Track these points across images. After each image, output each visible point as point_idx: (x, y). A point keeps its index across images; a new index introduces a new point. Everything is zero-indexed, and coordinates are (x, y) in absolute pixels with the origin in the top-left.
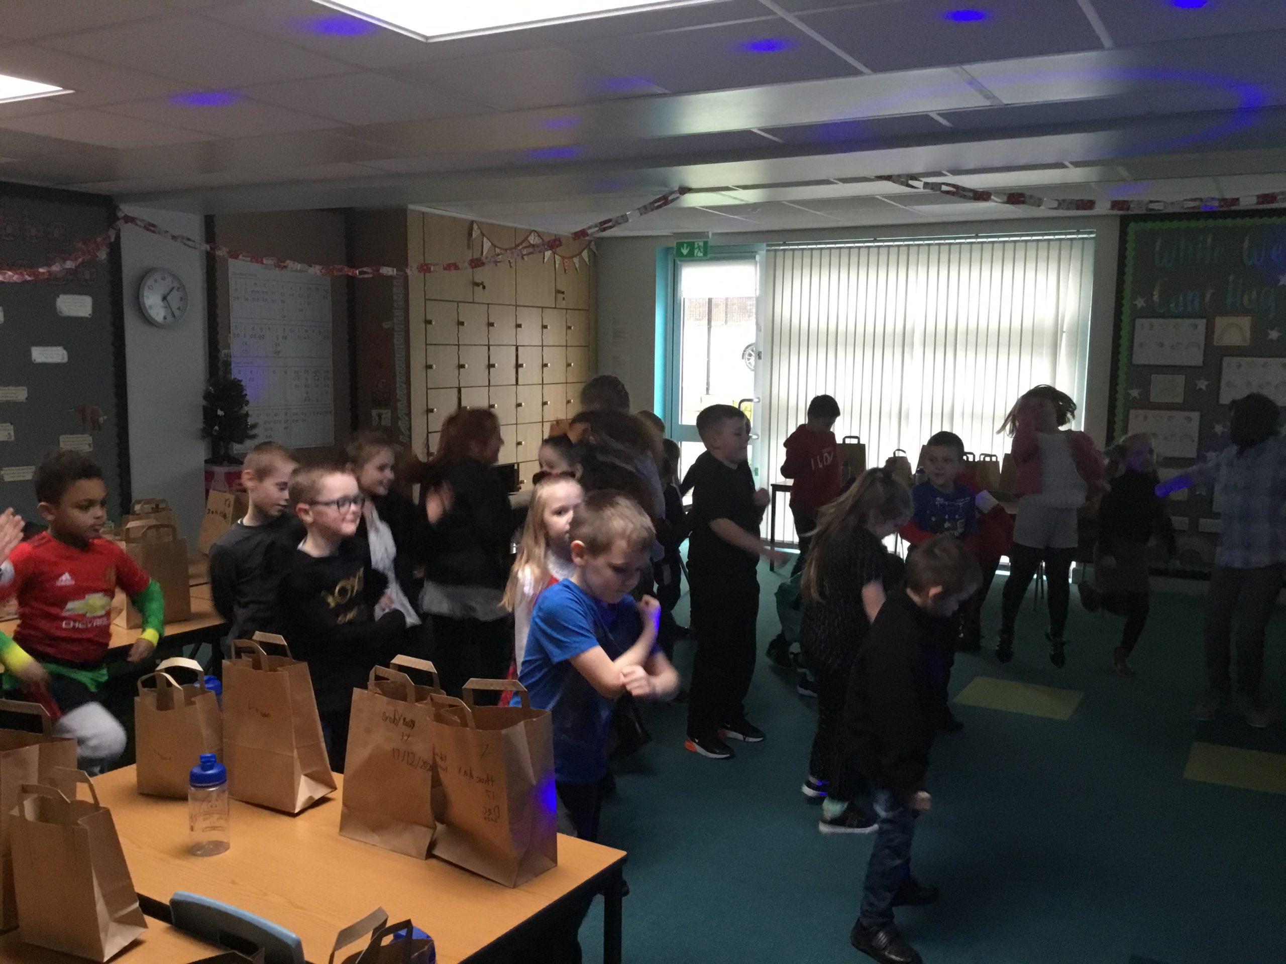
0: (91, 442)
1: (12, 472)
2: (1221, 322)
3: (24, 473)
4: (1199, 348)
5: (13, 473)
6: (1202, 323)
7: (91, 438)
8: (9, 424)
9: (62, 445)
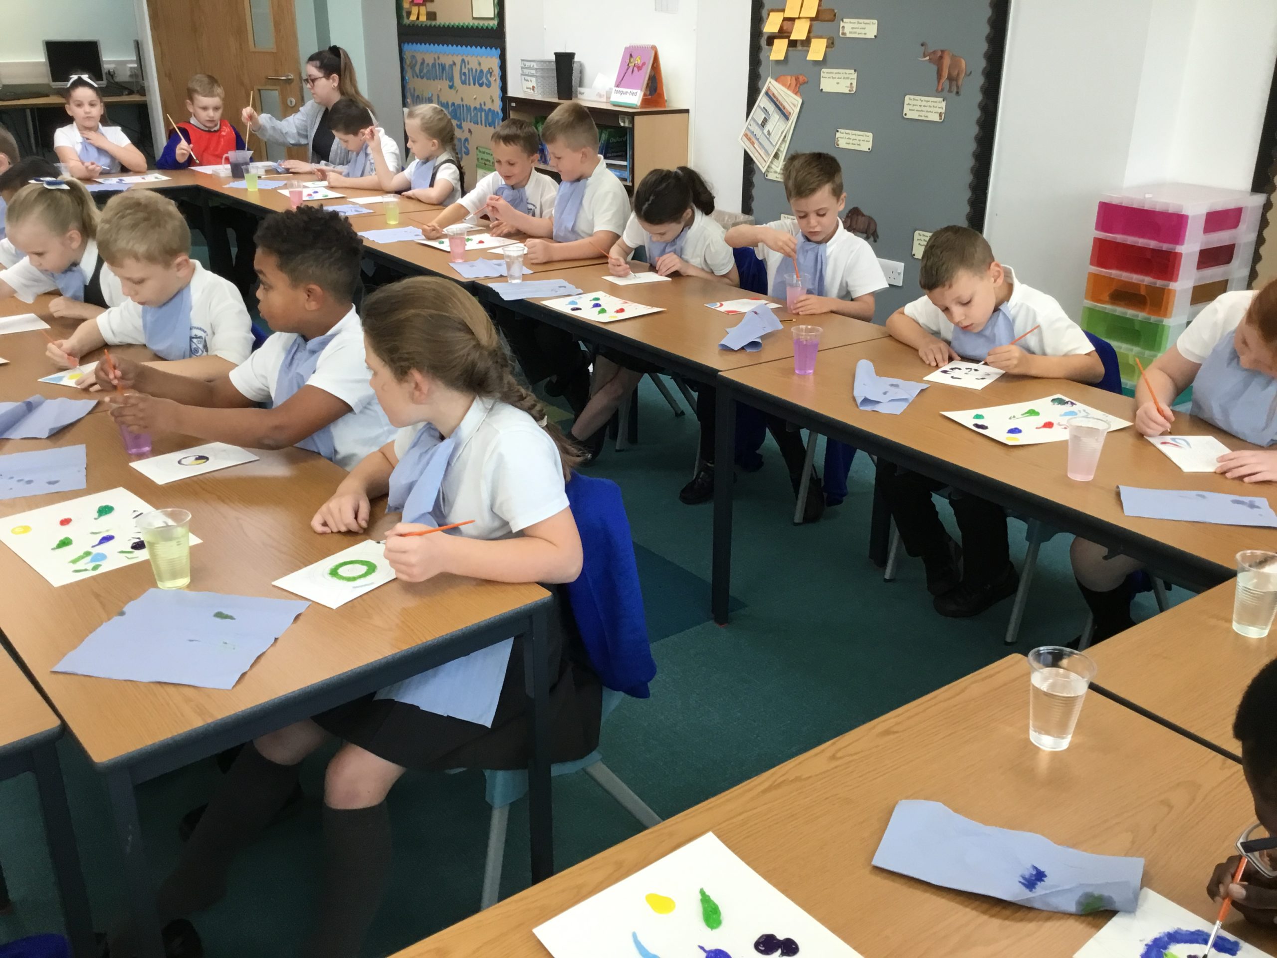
0: (943, 111)
1: (848, 136)
3: (860, 140)
5: (849, 138)
7: (943, 104)
8: (853, 71)
9: (906, 109)
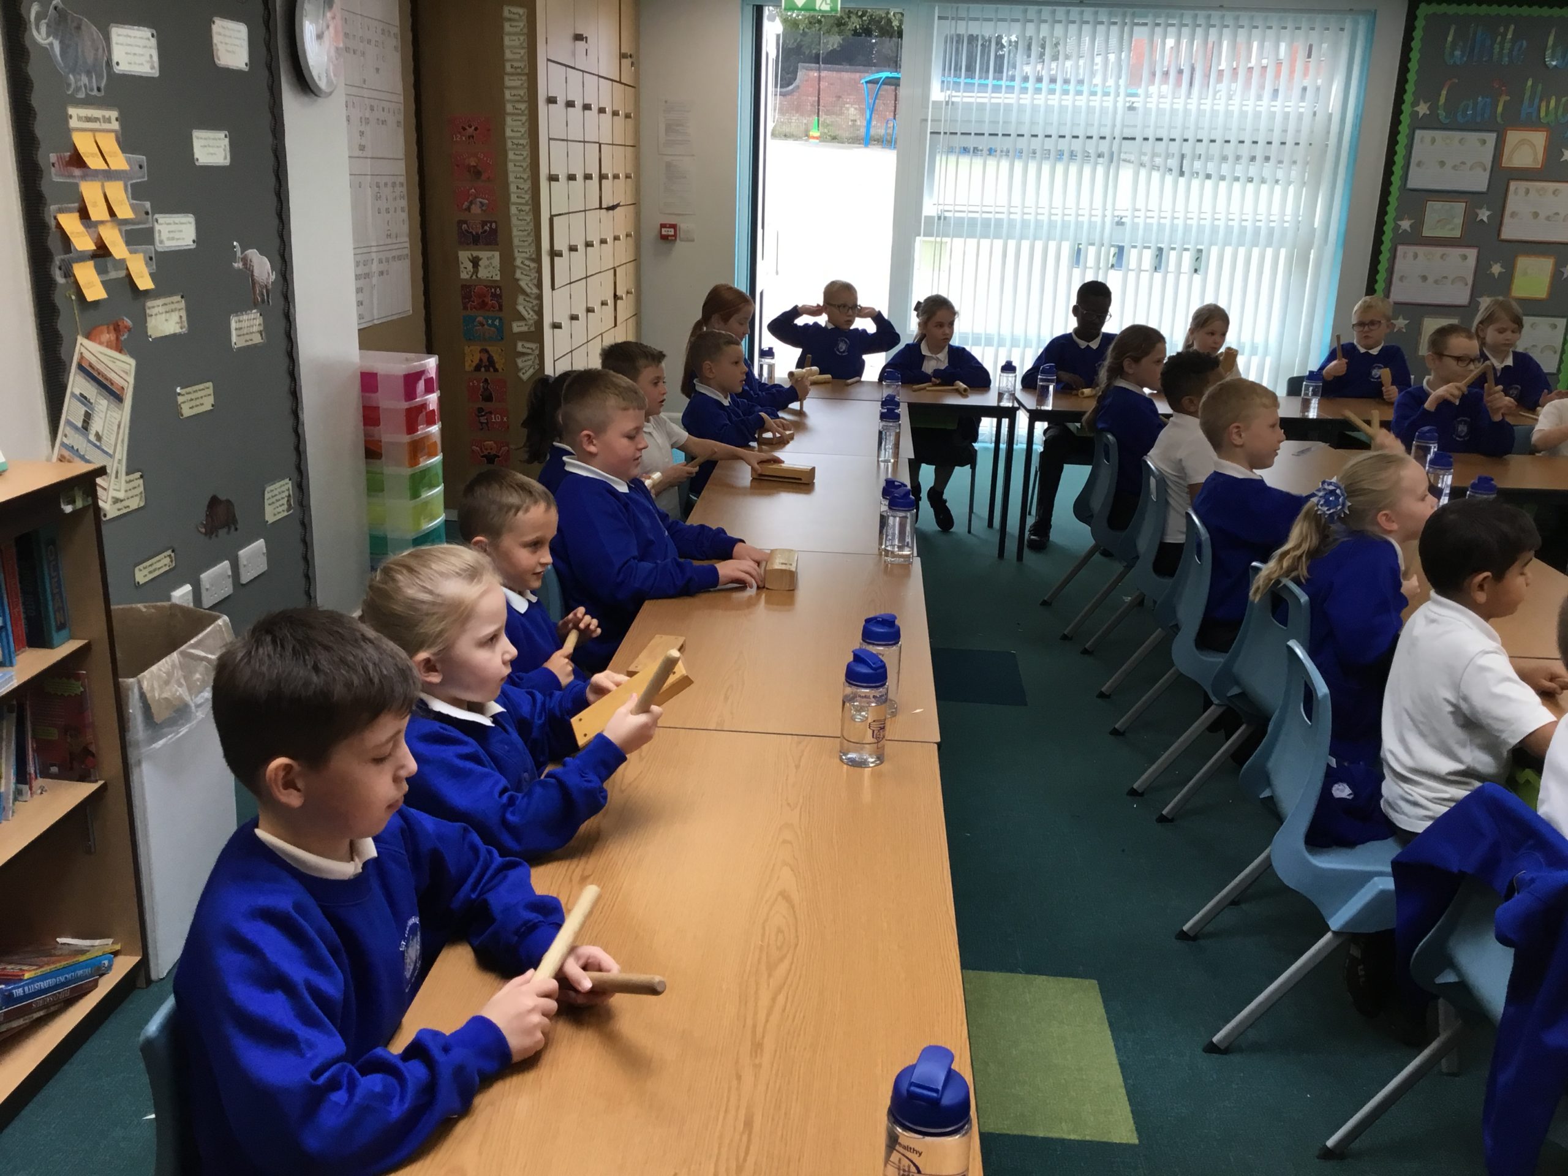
0: (261, 326)
1: (189, 397)
2: (1513, 137)
3: (203, 397)
4: (1485, 170)
5: (191, 400)
6: (1491, 138)
7: (260, 318)
9: (233, 336)
